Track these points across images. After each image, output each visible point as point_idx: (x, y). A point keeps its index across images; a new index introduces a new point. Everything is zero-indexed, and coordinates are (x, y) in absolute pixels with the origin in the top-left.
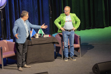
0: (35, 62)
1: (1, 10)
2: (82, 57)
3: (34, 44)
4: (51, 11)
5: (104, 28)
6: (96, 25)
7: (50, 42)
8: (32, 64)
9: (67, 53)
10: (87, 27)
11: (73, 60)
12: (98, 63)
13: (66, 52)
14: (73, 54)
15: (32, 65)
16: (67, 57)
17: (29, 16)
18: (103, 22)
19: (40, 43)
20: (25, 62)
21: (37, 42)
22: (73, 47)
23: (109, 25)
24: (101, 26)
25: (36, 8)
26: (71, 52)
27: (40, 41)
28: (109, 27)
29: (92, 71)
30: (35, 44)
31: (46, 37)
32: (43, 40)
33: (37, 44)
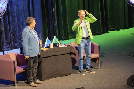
0: (50, 77)
1: (1, 17)
2: (101, 68)
3: (50, 56)
7: (68, 53)
8: (47, 79)
11: (91, 72)
17: (36, 22)
19: (57, 54)
20: (36, 78)
21: (53, 54)
23: (105, 31)
24: (98, 33)
26: (88, 64)
27: (56, 52)
28: (106, 33)
30: (52, 55)
32: (60, 50)
33: (54, 55)
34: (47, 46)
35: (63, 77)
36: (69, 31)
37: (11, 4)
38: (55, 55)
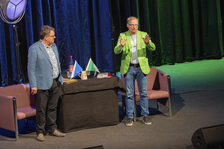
0: (80, 127)
1: (14, 26)
2: (173, 116)
3: (78, 91)
4: (114, 26)
5: (221, 58)
6: (205, 54)
7: (112, 89)
9: (131, 109)
10: (187, 58)
11: (145, 123)
12: (203, 128)
13: (129, 107)
14: (146, 112)
15: (76, 132)
16: (130, 119)
18: (220, 48)
21: (84, 88)
22: (145, 97)
24: (215, 55)
25: (85, 21)
26: (143, 108)
27: (89, 85)
29: (191, 143)
31: (101, 77)
32: (96, 83)
33: (84, 91)
34: (76, 75)
35: (100, 128)
36: (162, 51)
37: (58, 4)
38: (87, 90)
